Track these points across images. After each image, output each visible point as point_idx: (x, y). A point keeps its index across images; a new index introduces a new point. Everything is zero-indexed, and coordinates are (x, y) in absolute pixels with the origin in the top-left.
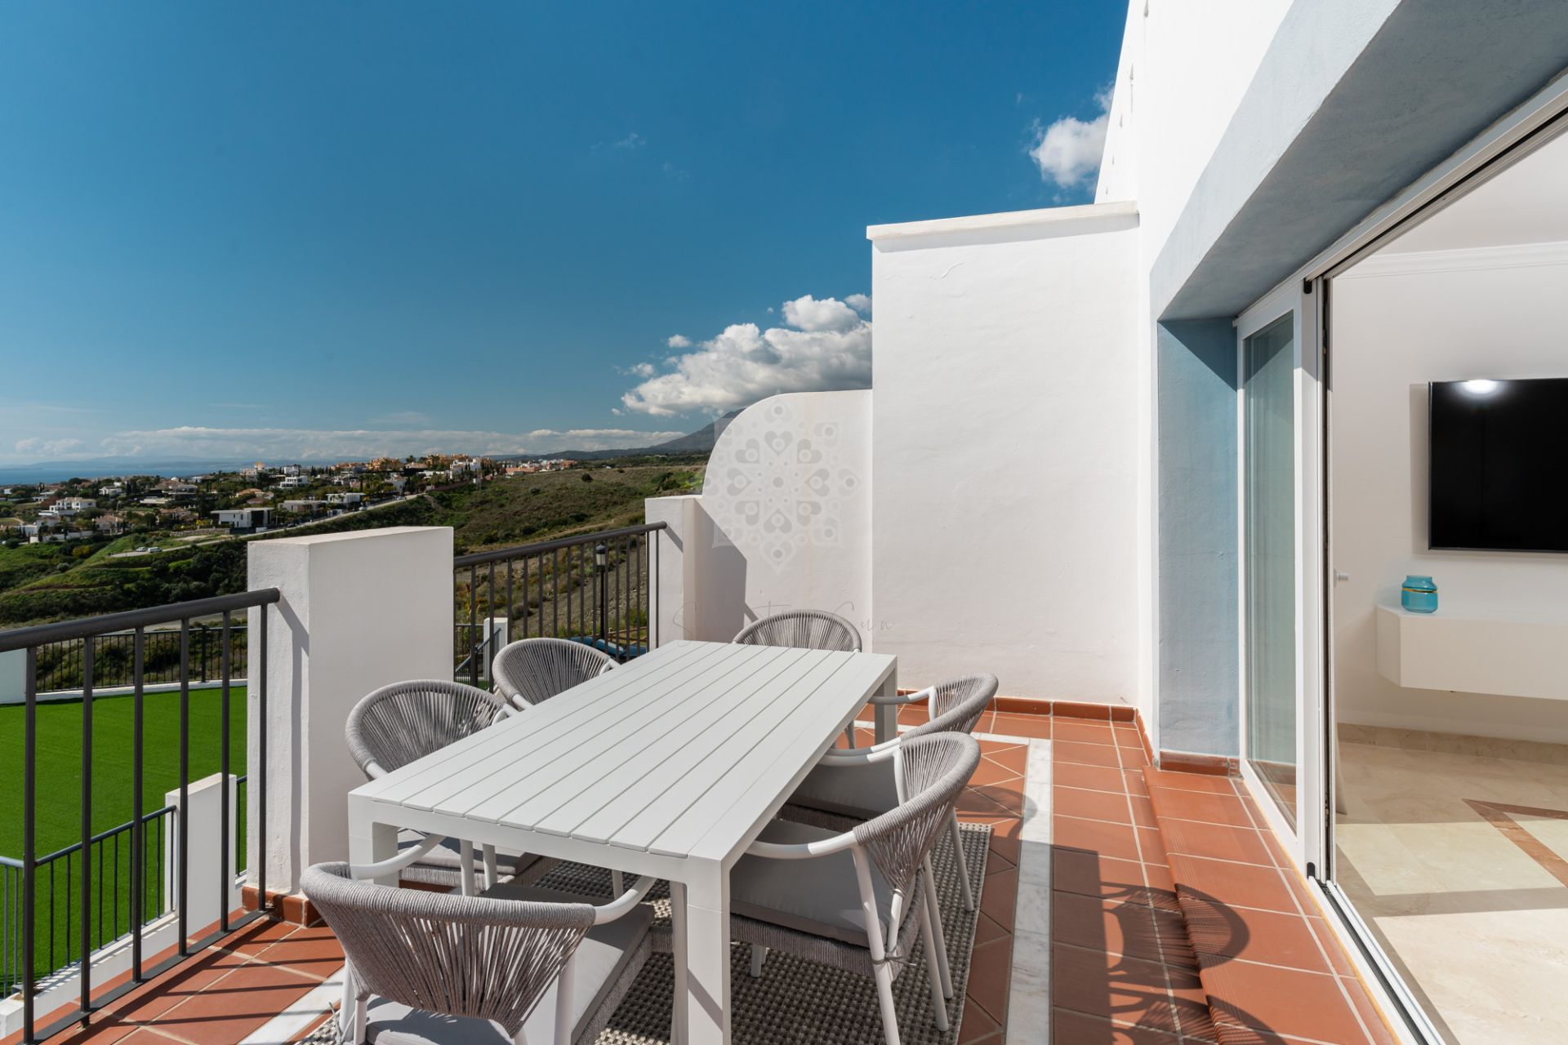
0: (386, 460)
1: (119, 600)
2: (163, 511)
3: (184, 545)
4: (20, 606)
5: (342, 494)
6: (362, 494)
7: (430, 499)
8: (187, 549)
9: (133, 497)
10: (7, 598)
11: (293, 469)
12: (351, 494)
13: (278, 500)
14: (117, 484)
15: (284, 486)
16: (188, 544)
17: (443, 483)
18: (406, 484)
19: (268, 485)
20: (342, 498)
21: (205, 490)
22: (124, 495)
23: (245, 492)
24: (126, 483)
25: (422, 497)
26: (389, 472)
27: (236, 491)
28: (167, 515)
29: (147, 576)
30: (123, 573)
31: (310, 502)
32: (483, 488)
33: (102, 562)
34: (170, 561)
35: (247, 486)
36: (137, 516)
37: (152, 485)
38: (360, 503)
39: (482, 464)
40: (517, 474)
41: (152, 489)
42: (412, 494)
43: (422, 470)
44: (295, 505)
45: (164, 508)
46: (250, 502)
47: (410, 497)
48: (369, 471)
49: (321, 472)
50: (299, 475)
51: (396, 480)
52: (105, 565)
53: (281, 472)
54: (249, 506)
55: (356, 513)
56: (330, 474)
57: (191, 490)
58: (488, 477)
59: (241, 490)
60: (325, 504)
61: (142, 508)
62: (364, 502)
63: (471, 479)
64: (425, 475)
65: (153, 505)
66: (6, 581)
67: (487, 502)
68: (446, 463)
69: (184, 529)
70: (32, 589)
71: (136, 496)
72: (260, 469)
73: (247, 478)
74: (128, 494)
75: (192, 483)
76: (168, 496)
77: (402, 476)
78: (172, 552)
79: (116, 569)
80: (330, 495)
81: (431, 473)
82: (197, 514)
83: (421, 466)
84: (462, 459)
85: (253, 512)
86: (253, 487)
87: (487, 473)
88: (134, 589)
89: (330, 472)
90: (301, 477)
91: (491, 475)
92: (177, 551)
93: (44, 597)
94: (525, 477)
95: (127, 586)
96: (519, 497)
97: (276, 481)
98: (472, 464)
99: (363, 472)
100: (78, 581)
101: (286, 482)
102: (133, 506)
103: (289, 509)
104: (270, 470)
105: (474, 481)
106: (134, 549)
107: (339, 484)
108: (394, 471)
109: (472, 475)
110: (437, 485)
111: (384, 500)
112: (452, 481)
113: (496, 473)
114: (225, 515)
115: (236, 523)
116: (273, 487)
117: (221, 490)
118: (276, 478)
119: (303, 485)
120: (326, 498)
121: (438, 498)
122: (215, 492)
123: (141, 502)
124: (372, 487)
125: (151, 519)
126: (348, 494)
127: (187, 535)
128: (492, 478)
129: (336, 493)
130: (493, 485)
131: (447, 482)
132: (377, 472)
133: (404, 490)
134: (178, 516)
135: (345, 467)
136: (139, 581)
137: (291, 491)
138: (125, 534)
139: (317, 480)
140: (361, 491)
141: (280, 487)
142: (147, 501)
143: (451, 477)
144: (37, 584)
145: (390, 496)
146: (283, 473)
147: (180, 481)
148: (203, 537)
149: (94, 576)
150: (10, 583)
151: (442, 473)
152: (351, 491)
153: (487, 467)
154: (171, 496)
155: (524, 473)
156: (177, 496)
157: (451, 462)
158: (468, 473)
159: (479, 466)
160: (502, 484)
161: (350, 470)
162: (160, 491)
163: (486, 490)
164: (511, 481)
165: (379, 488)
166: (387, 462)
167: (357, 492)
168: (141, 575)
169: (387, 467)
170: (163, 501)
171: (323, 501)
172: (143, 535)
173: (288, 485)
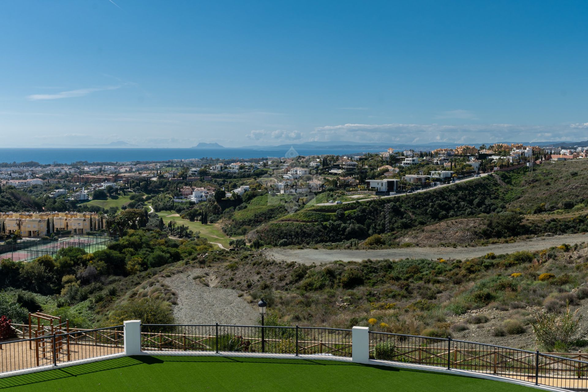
0: (467, 148)
1: (321, 231)
2: (341, 178)
3: (352, 200)
4: (278, 230)
5: (440, 172)
6: (452, 172)
7: (497, 177)
8: (353, 203)
9: (325, 169)
10: (272, 224)
11: (409, 153)
12: (445, 172)
13: (402, 174)
14: (318, 160)
15: (404, 164)
16: (354, 200)
17: (505, 166)
18: (480, 165)
19: (395, 163)
20: (440, 174)
21: (361, 165)
22: (321, 167)
23: (382, 168)
24: (322, 159)
25: (491, 175)
26: (468, 156)
27: (378, 167)
28: (343, 181)
29: (334, 218)
30: (323, 215)
31: (420, 176)
32: (534, 170)
33: (313, 208)
34: (345, 210)
35: (384, 163)
36: (328, 180)
37: (335, 161)
38: (450, 178)
39: (533, 151)
40: (559, 159)
41: (335, 164)
42: (484, 173)
43: (491, 155)
44: (412, 177)
45: (341, 176)
46: (386, 174)
47: (483, 175)
48: (456, 155)
49: (426, 155)
50: (413, 157)
51: (473, 162)
52: (314, 210)
53: (403, 155)
54: (386, 177)
55: (448, 185)
56: (431, 157)
57: (354, 165)
58: (538, 162)
59: (381, 166)
60: (429, 177)
61: (330, 175)
62: (453, 177)
63: (525, 163)
64: (493, 159)
65: (336, 174)
66: (271, 214)
67: (537, 180)
68: (507, 150)
69: (352, 191)
70: (282, 221)
71: (327, 168)
72: (391, 153)
73: (384, 158)
74: (323, 167)
75: (355, 160)
76: (343, 168)
77: (478, 159)
78: (346, 204)
79: (319, 213)
80: (433, 172)
81: (497, 157)
82: (358, 181)
83: (490, 152)
84: (518, 148)
85: (388, 182)
86: (387, 165)
87: (537, 159)
88: (328, 226)
89: (431, 155)
90: (415, 158)
91: (540, 160)
92: (349, 204)
93: (288, 226)
94: (566, 162)
95: (325, 223)
96: (561, 178)
97: (399, 161)
98: (526, 151)
99: (452, 155)
100: (302, 218)
101: (405, 162)
102: (326, 174)
103: (408, 180)
104: (396, 153)
105: (528, 164)
106: (328, 201)
107: (437, 163)
108: (472, 155)
109: (526, 160)
110: (502, 166)
111: (466, 177)
112: (512, 164)
113: (544, 159)
114: (374, 183)
115: (379, 188)
116: (399, 165)
117: (370, 166)
118: (399, 159)
119: (416, 164)
120: (430, 174)
121: (502, 176)
122: (367, 167)
123: (330, 171)
124: (458, 167)
125: (335, 183)
126: (443, 172)
127: (354, 194)
128: (541, 163)
129: (436, 170)
130: (541, 168)
131: (508, 165)
132: (461, 156)
133: (479, 170)
134: (349, 182)
135: (441, 152)
136: (331, 221)
137: (408, 168)
138: (323, 191)
139: (423, 160)
140: (451, 170)
141: (402, 165)
142: (333, 171)
143: (511, 161)
144: (284, 218)
145: (470, 173)
146: (404, 156)
147: (348, 159)
148: (361, 196)
149: (309, 216)
150: (272, 216)
151: (505, 157)
152: (445, 170)
153: (537, 154)
154: (344, 168)
155: (565, 159)
156: (347, 168)
157: (511, 149)
158: (523, 158)
159: (531, 152)
160: (549, 167)
161: (444, 154)
162: (338, 165)
163: (537, 172)
164: (555, 165)
165: (463, 169)
166: (467, 149)
167: (449, 170)
168: (331, 218)
169: (467, 153)
170: (340, 171)
171: (428, 176)
172: (331, 193)
173: (407, 164)
